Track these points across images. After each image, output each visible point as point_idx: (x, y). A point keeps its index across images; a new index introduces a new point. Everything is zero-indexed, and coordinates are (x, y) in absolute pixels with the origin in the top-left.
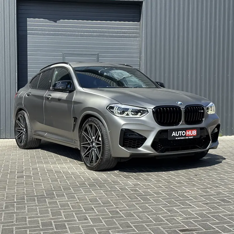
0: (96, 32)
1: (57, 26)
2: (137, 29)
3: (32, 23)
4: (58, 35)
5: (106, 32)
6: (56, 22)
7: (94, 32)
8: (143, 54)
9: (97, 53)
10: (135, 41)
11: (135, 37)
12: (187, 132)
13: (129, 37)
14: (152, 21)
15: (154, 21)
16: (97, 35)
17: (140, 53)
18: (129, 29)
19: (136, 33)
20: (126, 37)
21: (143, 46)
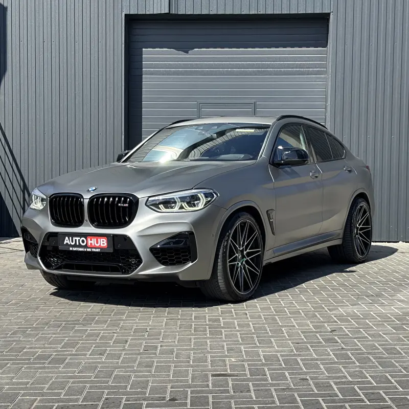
6: (187, 53)
8: (329, 102)
9: (253, 101)
10: (318, 80)
11: (317, 73)
12: (89, 239)
14: (346, 46)
15: (349, 45)
16: (254, 71)
19: (320, 66)
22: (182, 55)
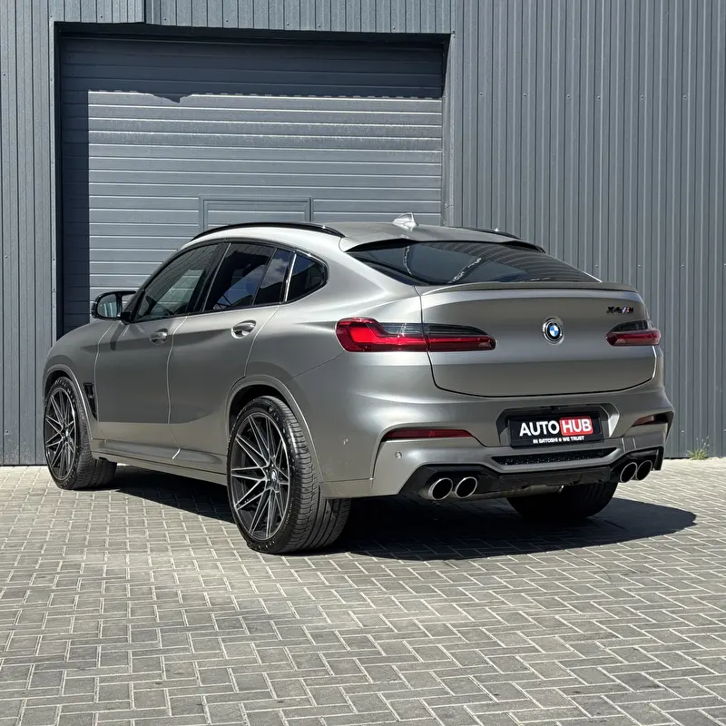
0: (304, 131)
1: (182, 115)
2: (432, 120)
3: (103, 105)
4: (187, 141)
5: (333, 132)
6: (177, 100)
7: (297, 131)
8: (451, 200)
9: (306, 197)
10: (427, 160)
11: (426, 146)
13: (409, 146)
14: (480, 96)
15: (485, 94)
16: (307, 140)
17: (444, 196)
18: (408, 120)
19: (430, 133)
20: (399, 146)
21: (452, 175)
22: (167, 105)
